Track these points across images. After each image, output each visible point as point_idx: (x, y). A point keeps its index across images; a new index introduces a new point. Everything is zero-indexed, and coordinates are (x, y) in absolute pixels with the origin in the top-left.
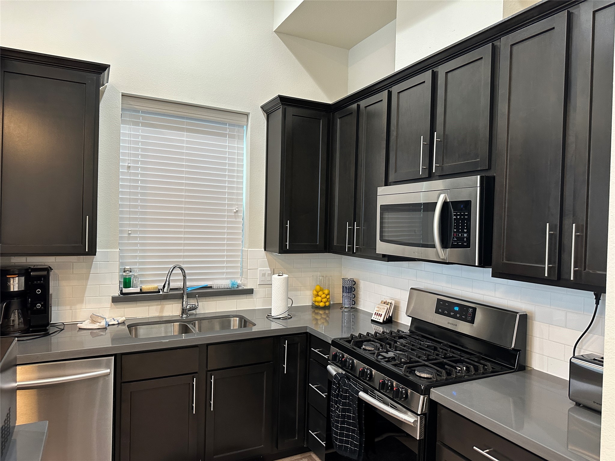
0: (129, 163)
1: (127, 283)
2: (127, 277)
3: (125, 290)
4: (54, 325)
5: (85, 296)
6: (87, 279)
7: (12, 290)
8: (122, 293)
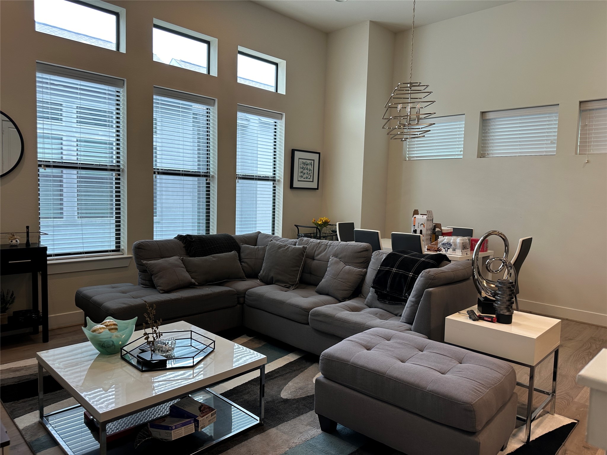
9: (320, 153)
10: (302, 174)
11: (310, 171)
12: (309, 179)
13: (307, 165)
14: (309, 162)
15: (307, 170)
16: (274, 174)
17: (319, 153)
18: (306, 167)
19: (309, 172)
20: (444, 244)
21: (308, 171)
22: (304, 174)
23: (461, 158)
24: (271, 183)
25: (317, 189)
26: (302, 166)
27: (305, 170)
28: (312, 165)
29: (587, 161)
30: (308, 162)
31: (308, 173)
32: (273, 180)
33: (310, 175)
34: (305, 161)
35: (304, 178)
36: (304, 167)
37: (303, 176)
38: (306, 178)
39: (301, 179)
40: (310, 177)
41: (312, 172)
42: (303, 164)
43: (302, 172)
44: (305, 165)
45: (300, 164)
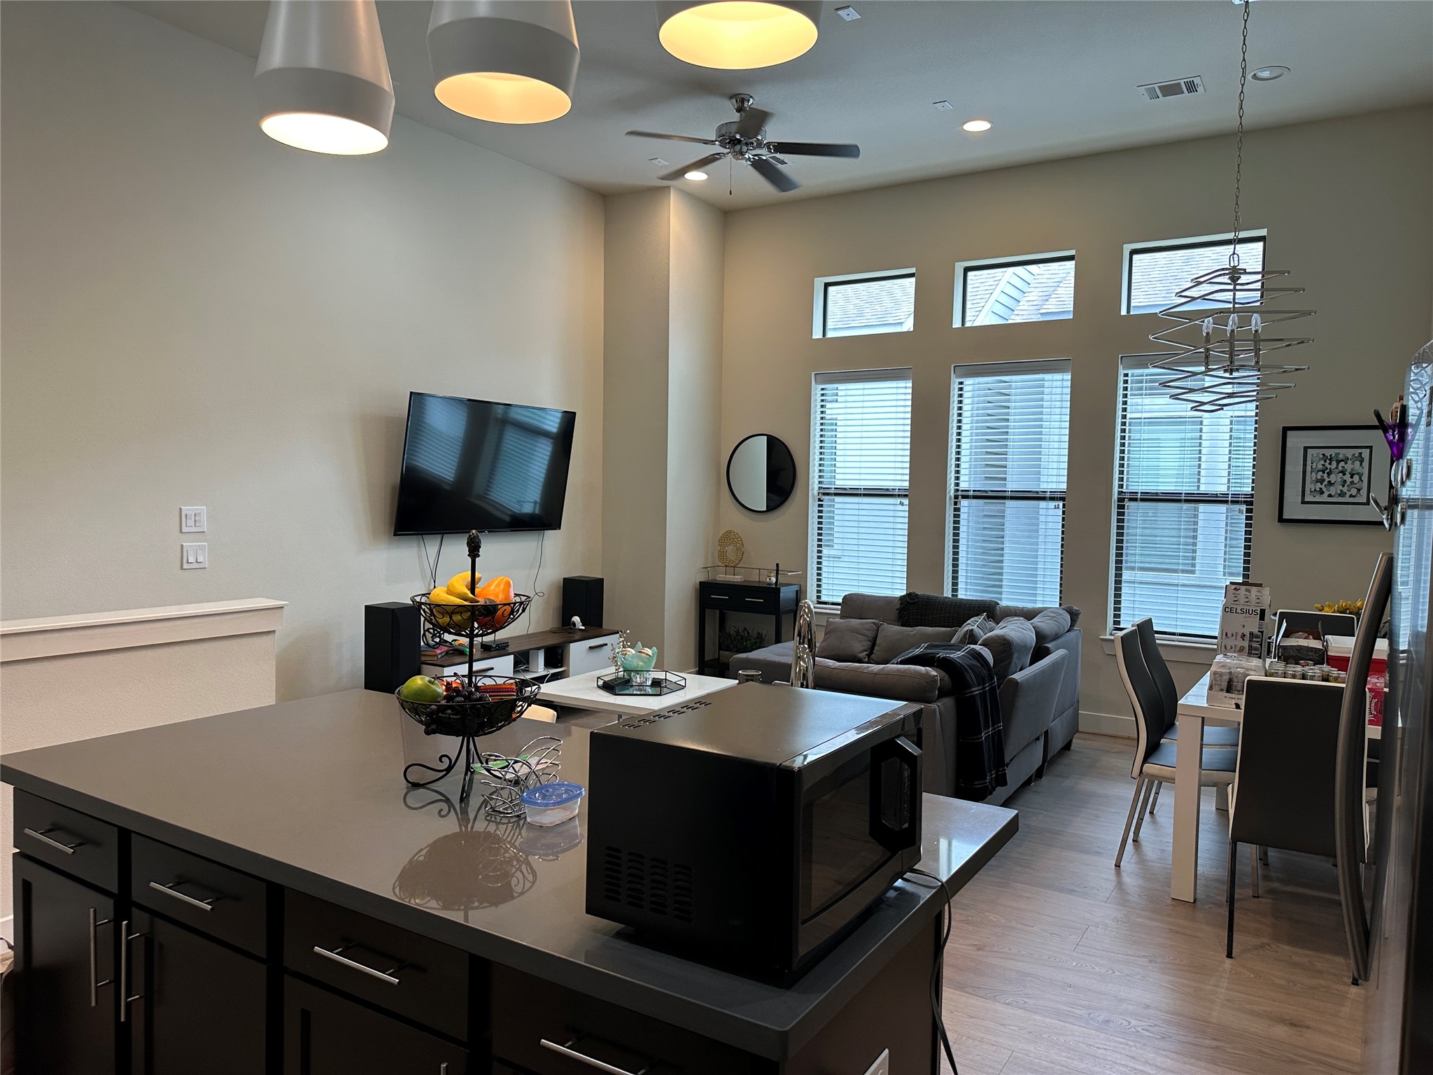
10: (1323, 486)
11: (1356, 476)
12: (1351, 496)
13: (1342, 461)
14: (1349, 453)
15: (1344, 474)
18: (1337, 468)
19: (1349, 480)
21: (1348, 475)
22: (1331, 484)
26: (1321, 467)
27: (1333, 476)
28: (1362, 461)
30: (1344, 455)
31: (1345, 481)
33: (1357, 486)
34: (1333, 452)
35: (1330, 496)
36: (1329, 466)
37: (1324, 489)
38: (1340, 495)
39: (1318, 499)
40: (1354, 492)
41: (1365, 478)
42: (1325, 461)
43: (1322, 481)
44: (1334, 463)
45: (1309, 463)
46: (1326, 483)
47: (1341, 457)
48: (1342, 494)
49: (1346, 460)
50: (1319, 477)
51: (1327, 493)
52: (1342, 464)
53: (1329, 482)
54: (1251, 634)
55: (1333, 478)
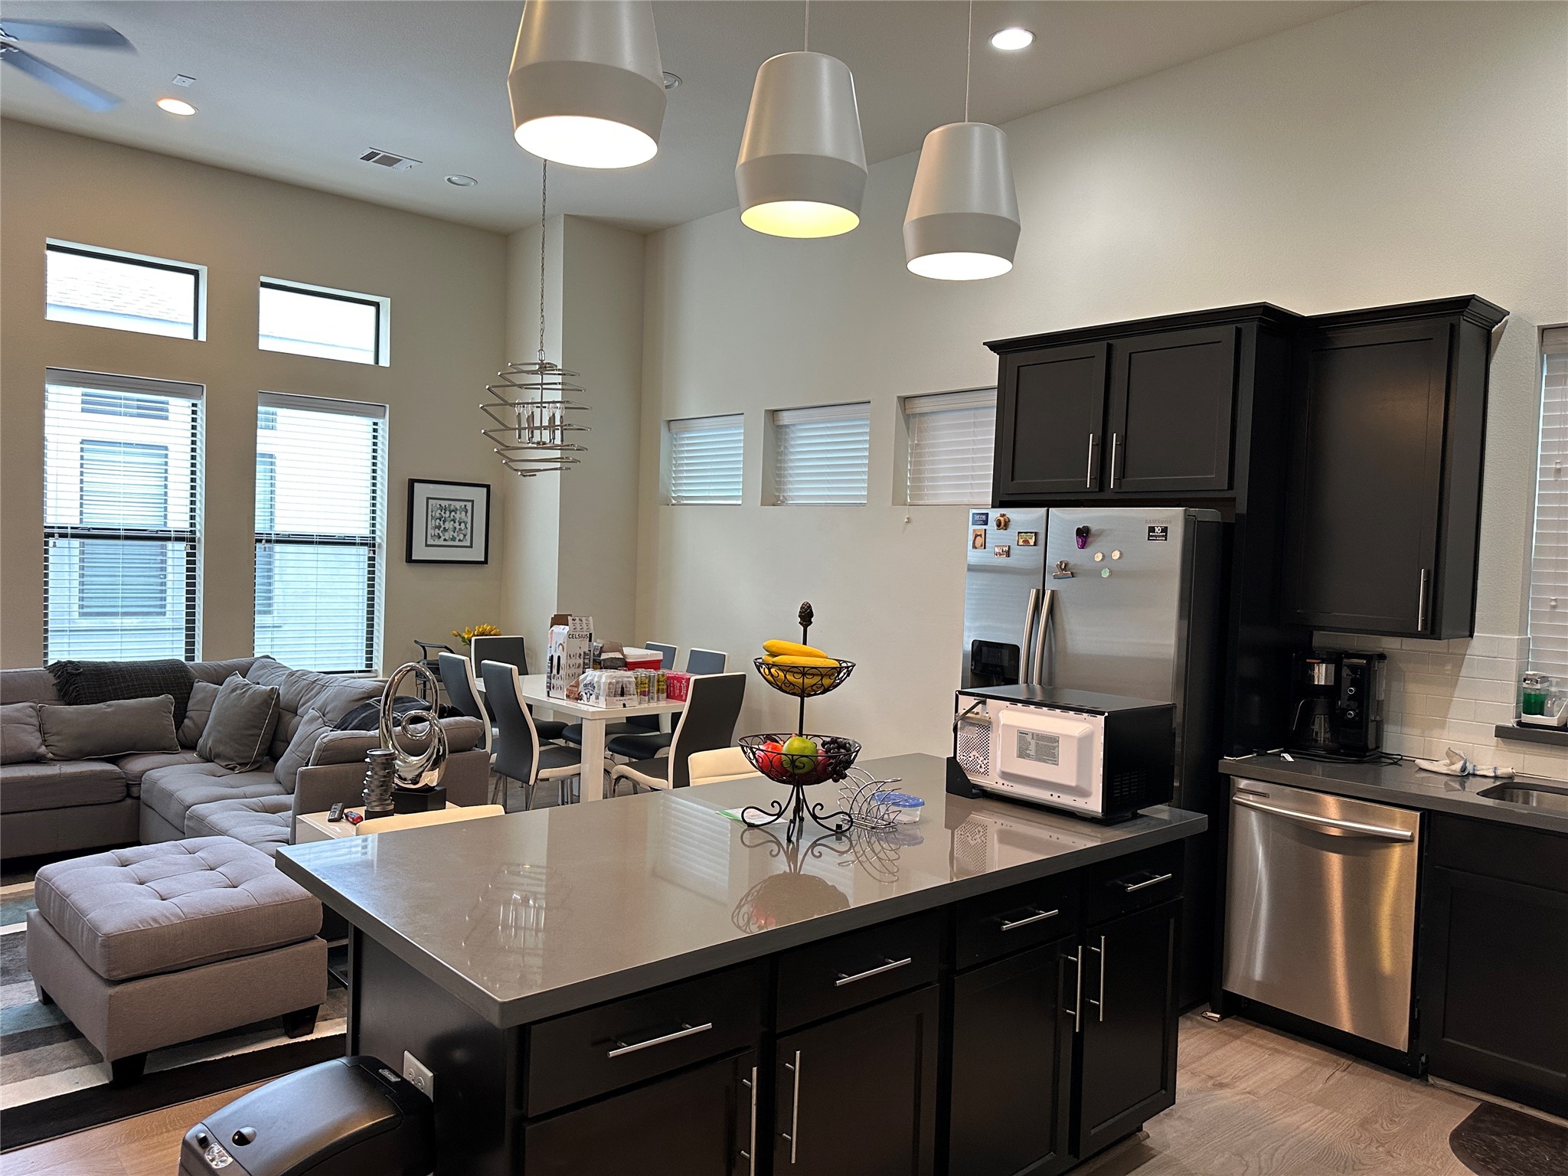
0: (1556, 463)
1: (1533, 703)
2: (1533, 693)
3: (1527, 718)
4: (1388, 756)
5: (1449, 716)
6: (1454, 685)
7: (1316, 683)
8: (1519, 723)
9: (489, 485)
10: (440, 532)
11: (463, 524)
12: (460, 540)
13: (453, 511)
14: (458, 505)
15: (455, 522)
16: (374, 532)
17: (488, 487)
18: (449, 517)
19: (458, 527)
20: (585, 685)
21: (457, 523)
22: (445, 530)
23: (740, 505)
24: (364, 550)
25: (486, 562)
26: (438, 515)
27: (447, 523)
28: (466, 512)
29: (908, 518)
30: (455, 506)
31: (455, 528)
32: (370, 544)
33: (463, 532)
34: (447, 503)
35: (445, 540)
36: (444, 515)
37: (441, 534)
38: (452, 540)
39: (437, 542)
40: (461, 537)
41: (469, 526)
42: (441, 511)
43: (439, 527)
44: (448, 512)
45: (430, 510)
46: (442, 529)
47: (452, 508)
48: (453, 539)
49: (455, 511)
50: (437, 524)
51: (443, 538)
52: (453, 513)
53: (444, 528)
54: (584, 653)
55: (447, 525)
